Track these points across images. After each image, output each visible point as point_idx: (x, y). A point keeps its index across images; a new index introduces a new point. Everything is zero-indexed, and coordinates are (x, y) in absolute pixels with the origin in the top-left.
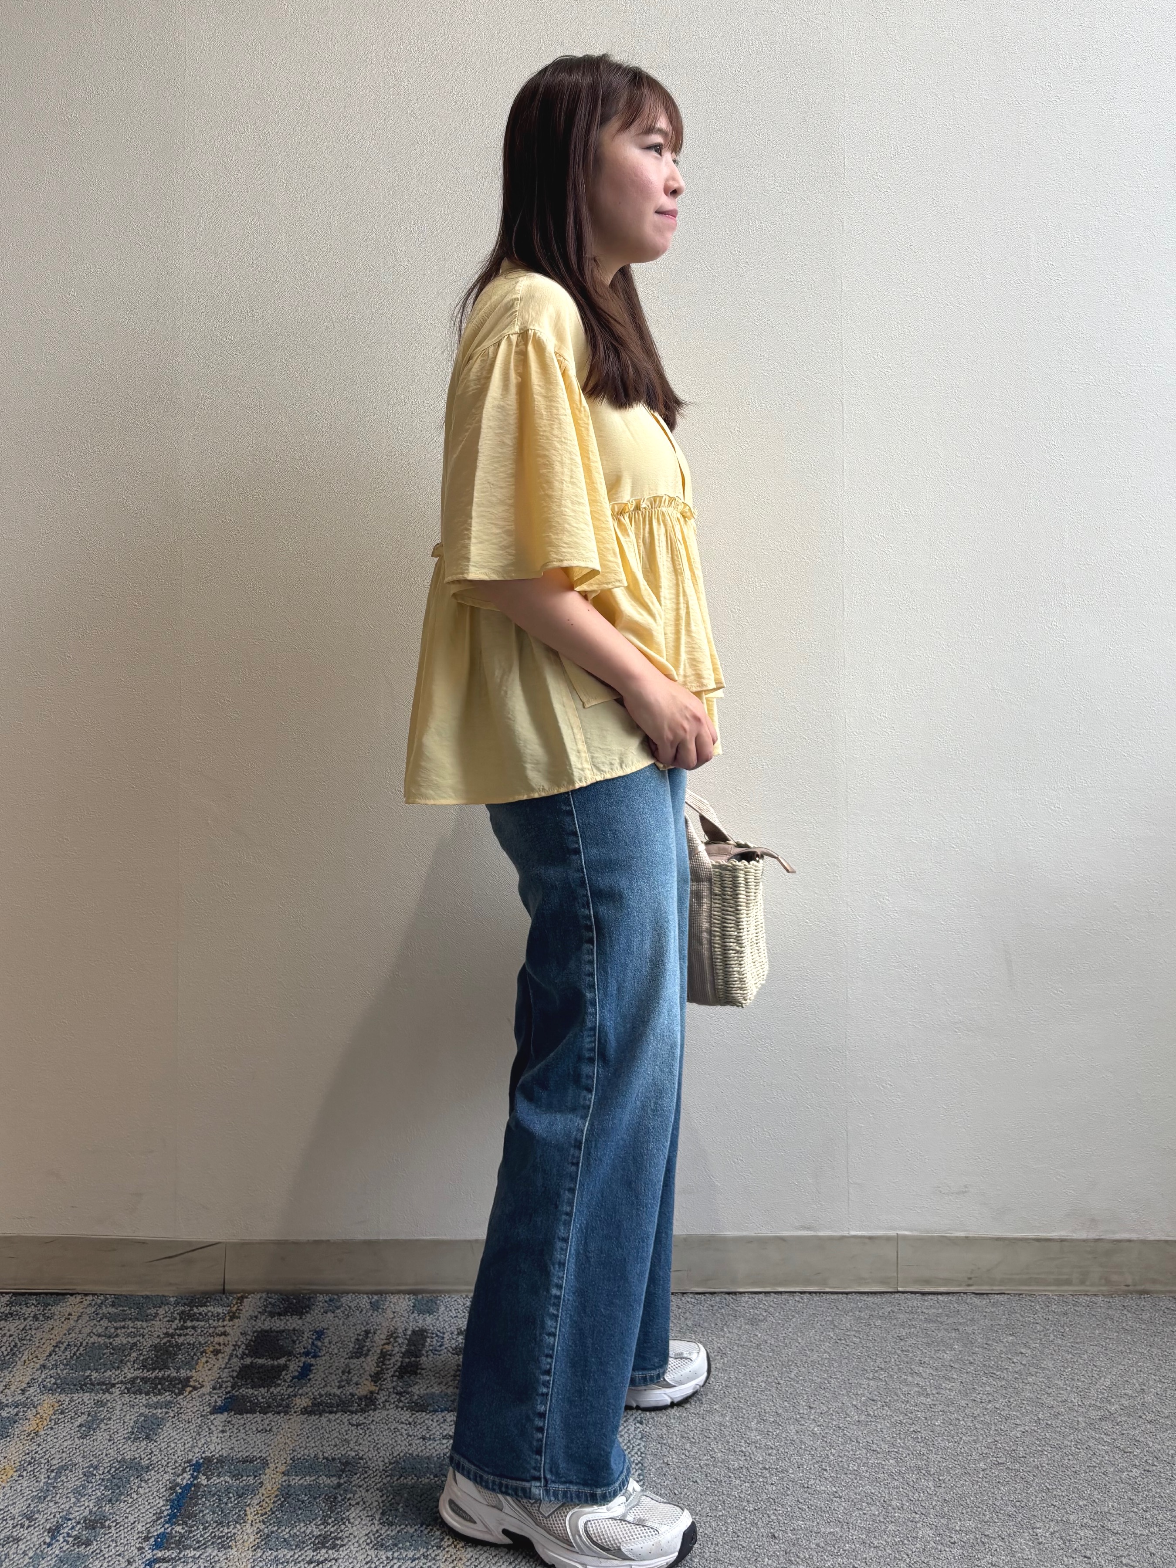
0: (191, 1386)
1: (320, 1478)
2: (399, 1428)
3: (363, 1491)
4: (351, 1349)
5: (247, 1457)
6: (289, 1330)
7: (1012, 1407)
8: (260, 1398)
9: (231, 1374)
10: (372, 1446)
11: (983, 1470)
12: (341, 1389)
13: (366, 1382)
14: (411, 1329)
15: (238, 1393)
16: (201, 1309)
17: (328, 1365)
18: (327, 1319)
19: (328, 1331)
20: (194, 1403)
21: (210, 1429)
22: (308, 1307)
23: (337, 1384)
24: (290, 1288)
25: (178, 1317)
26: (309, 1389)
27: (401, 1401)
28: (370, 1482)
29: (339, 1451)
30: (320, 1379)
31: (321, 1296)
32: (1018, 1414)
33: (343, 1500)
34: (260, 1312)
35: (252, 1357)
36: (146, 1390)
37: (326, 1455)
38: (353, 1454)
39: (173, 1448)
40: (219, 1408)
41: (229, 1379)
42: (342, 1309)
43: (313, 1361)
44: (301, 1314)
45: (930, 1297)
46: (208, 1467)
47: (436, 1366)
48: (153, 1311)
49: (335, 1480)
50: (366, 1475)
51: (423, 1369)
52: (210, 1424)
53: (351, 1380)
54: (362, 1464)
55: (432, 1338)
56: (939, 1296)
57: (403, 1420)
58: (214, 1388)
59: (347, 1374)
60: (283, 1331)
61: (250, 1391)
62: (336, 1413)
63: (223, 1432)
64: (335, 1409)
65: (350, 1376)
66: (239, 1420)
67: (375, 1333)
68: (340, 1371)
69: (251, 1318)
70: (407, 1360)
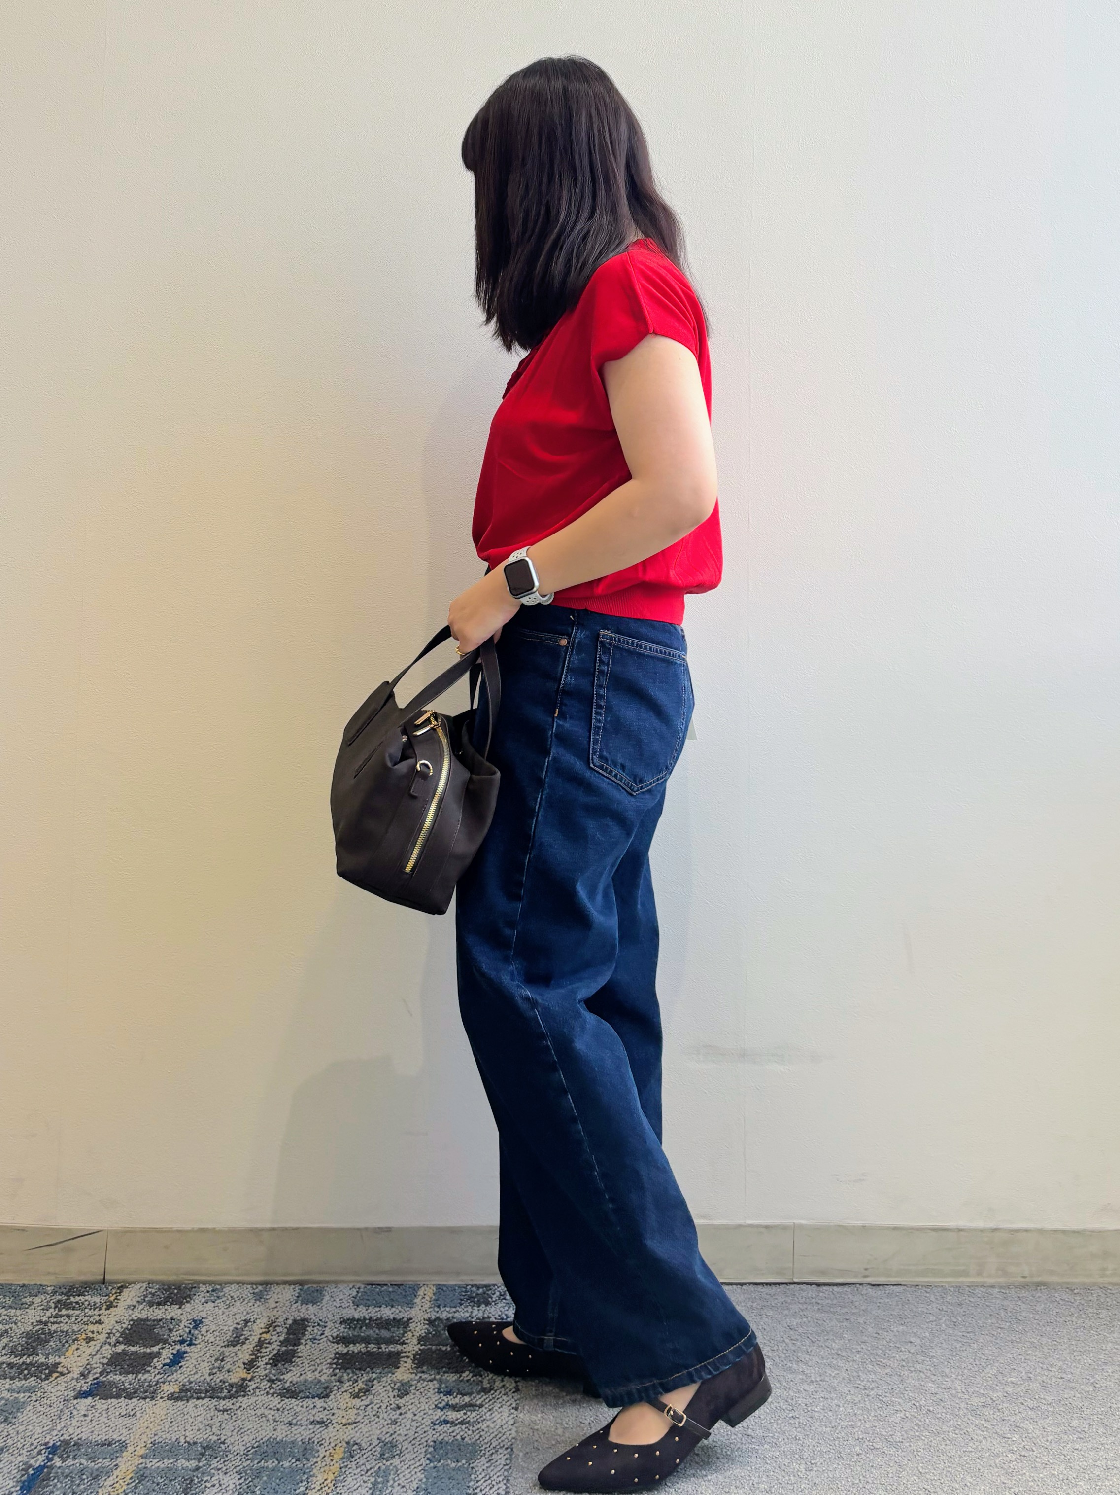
0: (57, 1372)
1: (179, 1461)
2: (266, 1414)
3: (221, 1474)
4: (228, 1338)
5: (106, 1440)
6: (166, 1320)
7: (894, 1394)
8: (126, 1384)
9: (101, 1360)
10: (236, 1431)
11: (858, 1455)
12: (212, 1377)
13: (238, 1369)
14: (292, 1318)
15: (105, 1379)
16: (77, 1299)
17: (203, 1353)
18: (207, 1309)
19: (207, 1320)
20: (59, 1387)
21: (71, 1413)
22: (189, 1296)
23: (209, 1371)
24: (172, 1278)
25: (53, 1305)
26: (179, 1376)
27: (273, 1388)
28: (230, 1465)
29: (201, 1436)
30: (192, 1366)
31: (204, 1286)
32: (900, 1400)
33: (199, 1482)
34: (138, 1302)
35: (125, 1344)
36: (12, 1375)
37: (188, 1439)
38: (215, 1438)
39: (31, 1431)
40: (85, 1392)
41: (98, 1365)
42: (223, 1299)
43: (188, 1349)
44: (181, 1304)
45: (825, 1288)
46: (64, 1450)
47: (313, 1354)
48: (28, 1300)
49: (193, 1464)
50: (226, 1459)
51: (299, 1357)
52: (72, 1408)
53: (223, 1367)
54: (223, 1448)
55: (313, 1327)
56: (835, 1288)
57: (271, 1406)
58: (82, 1374)
59: (219, 1362)
60: (160, 1320)
61: (118, 1377)
62: (203, 1399)
63: (85, 1415)
64: (203, 1395)
65: (223, 1363)
66: (101, 1404)
67: (254, 1322)
68: (214, 1359)
69: (129, 1307)
70: (284, 1348)
